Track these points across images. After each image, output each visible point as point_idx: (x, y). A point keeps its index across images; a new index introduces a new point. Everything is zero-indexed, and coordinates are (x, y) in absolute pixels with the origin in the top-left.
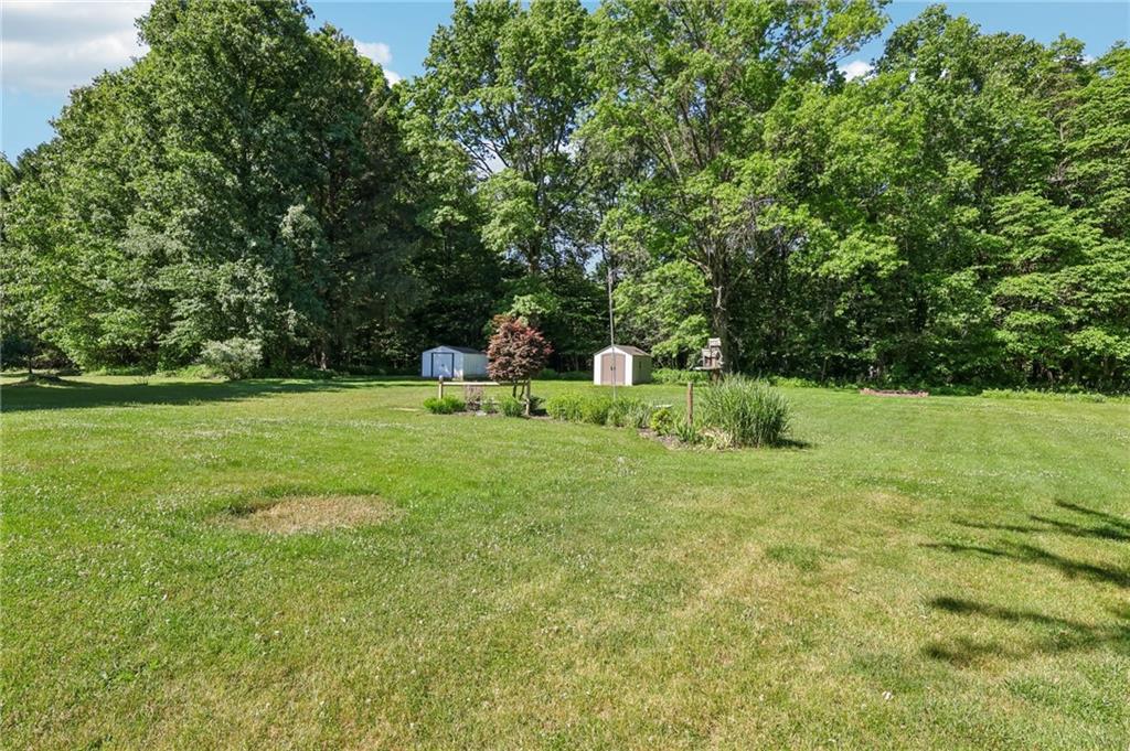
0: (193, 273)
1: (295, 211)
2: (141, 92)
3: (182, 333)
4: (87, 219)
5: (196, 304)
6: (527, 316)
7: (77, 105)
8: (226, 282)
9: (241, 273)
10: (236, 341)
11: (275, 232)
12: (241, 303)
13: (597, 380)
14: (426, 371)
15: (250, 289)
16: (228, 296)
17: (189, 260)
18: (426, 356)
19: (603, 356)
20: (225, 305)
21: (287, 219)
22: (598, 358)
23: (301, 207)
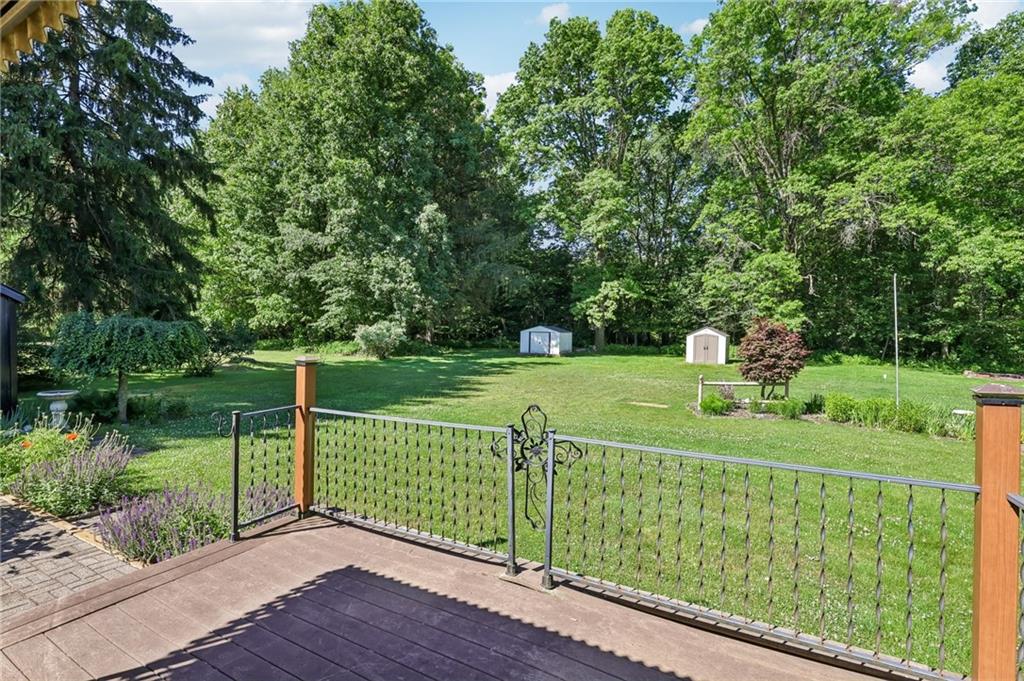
0: (344, 264)
1: (430, 209)
2: (302, 107)
3: (332, 315)
4: (241, 218)
5: (346, 293)
6: (616, 300)
7: (227, 118)
8: (378, 272)
9: (390, 264)
10: (383, 325)
11: (412, 228)
12: (392, 291)
13: (689, 357)
14: (524, 348)
15: (398, 279)
16: (378, 284)
17: (343, 254)
18: (524, 334)
19: (695, 337)
20: (378, 292)
21: (423, 216)
22: (690, 339)
23: (436, 206)
